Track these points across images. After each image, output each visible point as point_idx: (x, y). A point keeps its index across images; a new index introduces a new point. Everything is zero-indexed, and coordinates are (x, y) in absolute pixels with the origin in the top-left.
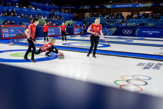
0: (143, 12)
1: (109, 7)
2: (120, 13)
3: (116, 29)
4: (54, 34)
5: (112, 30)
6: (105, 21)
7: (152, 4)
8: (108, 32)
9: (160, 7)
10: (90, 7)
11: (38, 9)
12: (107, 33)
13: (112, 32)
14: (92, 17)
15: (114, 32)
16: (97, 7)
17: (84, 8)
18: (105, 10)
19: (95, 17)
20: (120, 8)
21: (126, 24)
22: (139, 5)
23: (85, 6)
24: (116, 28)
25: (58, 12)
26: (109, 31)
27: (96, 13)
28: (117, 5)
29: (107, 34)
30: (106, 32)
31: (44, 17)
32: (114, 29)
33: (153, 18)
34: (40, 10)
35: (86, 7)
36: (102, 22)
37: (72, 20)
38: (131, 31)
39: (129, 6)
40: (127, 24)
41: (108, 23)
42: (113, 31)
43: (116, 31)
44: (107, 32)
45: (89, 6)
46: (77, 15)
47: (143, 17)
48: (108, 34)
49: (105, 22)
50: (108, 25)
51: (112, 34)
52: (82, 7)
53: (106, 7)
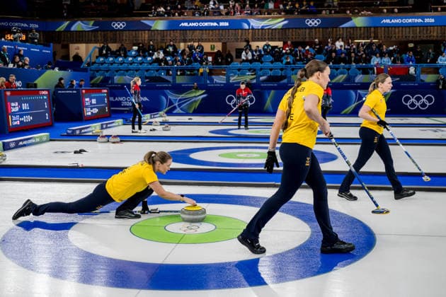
0: (265, 43)
2: (196, 44)
3: (205, 96)
4: (29, 118)
5: (193, 97)
6: (157, 71)
7: (286, 22)
8: (179, 105)
9: (307, 31)
10: (93, 25)
12: (175, 108)
13: (192, 103)
14: (106, 56)
15: (197, 105)
16: (119, 25)
17: (73, 29)
18: (147, 36)
19: (116, 57)
20: (194, 30)
21: (225, 77)
22: (249, 24)
23: (76, 21)
24: (204, 91)
26: (180, 100)
29: (175, 112)
30: (171, 103)
32: (199, 95)
33: (298, 61)
35: (79, 26)
36: (146, 73)
37: (56, 69)
40: (228, 79)
41: (168, 74)
42: (195, 101)
43: (203, 99)
44: (176, 104)
45: (92, 22)
47: (269, 58)
48: (178, 110)
49: (156, 74)
50: (170, 82)
51: (191, 112)
52: (66, 23)
53: (148, 28)
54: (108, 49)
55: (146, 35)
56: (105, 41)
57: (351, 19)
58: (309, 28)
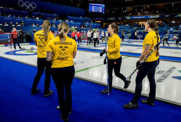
1: (128, 18)
7: (159, 16)
9: (165, 18)
10: (115, 18)
11: (71, 21)
13: (128, 36)
16: (120, 18)
17: (111, 19)
20: (136, 19)
22: (150, 17)
24: (131, 34)
25: (88, 23)
26: (126, 36)
27: (119, 23)
28: (134, 17)
31: (75, 27)
34: (73, 21)
35: (112, 19)
38: (142, 36)
39: (143, 17)
40: (140, 31)
43: (131, 36)
46: (107, 24)
51: (128, 38)
52: (109, 18)
53: (126, 19)
54: (117, 24)
55: (125, 20)
56: (117, 22)
57: (178, 15)
58: (166, 17)
